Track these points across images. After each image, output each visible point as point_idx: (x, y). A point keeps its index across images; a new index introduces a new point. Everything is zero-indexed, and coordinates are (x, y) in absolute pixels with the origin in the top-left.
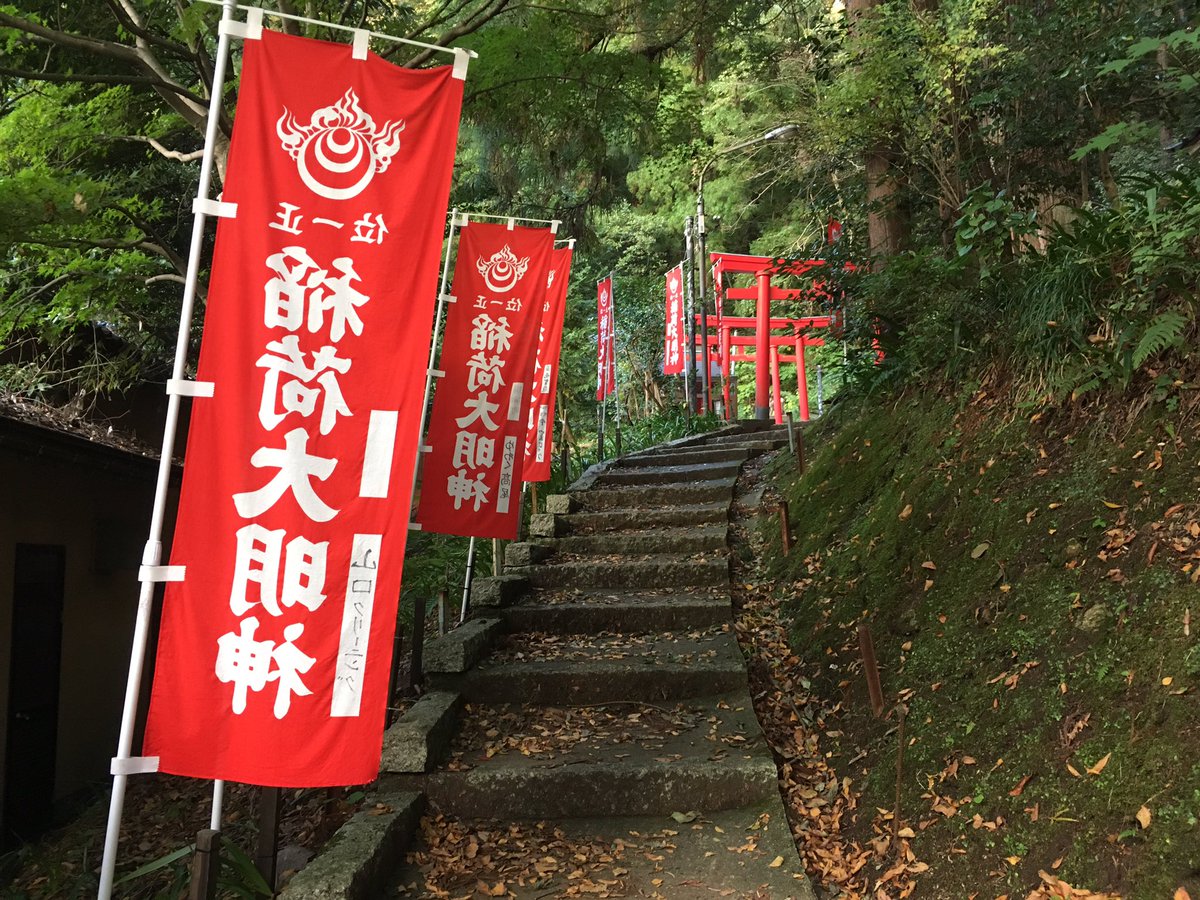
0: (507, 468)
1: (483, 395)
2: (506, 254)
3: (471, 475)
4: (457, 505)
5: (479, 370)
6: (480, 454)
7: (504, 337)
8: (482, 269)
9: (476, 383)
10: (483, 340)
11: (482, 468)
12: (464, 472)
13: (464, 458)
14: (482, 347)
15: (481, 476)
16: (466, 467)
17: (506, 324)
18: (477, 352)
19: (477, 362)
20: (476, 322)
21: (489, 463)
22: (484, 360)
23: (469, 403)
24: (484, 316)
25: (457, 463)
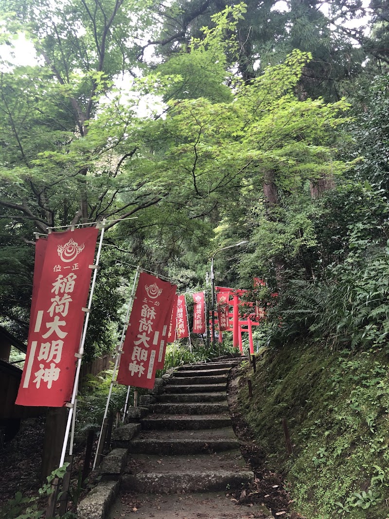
0: (152, 362)
1: (144, 334)
2: (154, 286)
3: (138, 363)
4: (132, 374)
5: (143, 324)
6: (142, 356)
7: (153, 314)
8: (147, 289)
9: (142, 329)
10: (145, 313)
11: (142, 361)
12: (136, 362)
13: (136, 357)
14: (145, 316)
15: (142, 364)
16: (137, 360)
17: (154, 309)
18: (143, 317)
19: (143, 321)
20: (143, 307)
21: (145, 360)
22: (145, 321)
23: (139, 336)
24: (146, 305)
25: (133, 358)
